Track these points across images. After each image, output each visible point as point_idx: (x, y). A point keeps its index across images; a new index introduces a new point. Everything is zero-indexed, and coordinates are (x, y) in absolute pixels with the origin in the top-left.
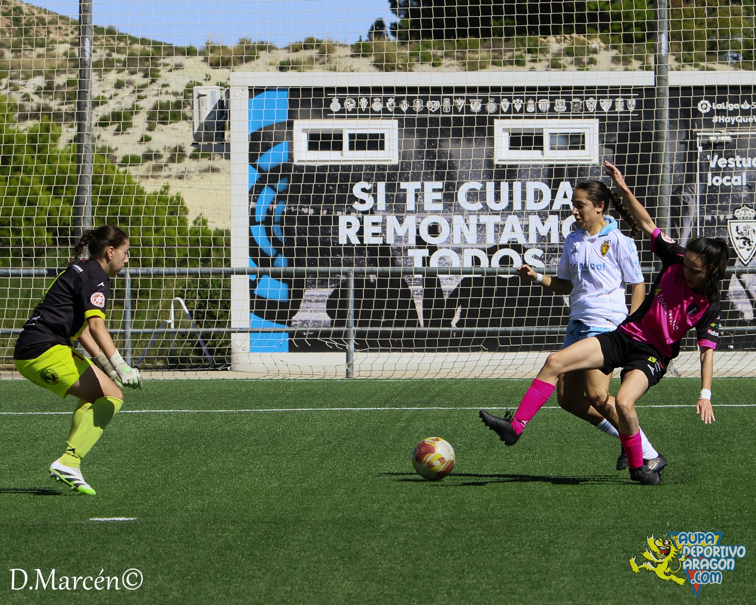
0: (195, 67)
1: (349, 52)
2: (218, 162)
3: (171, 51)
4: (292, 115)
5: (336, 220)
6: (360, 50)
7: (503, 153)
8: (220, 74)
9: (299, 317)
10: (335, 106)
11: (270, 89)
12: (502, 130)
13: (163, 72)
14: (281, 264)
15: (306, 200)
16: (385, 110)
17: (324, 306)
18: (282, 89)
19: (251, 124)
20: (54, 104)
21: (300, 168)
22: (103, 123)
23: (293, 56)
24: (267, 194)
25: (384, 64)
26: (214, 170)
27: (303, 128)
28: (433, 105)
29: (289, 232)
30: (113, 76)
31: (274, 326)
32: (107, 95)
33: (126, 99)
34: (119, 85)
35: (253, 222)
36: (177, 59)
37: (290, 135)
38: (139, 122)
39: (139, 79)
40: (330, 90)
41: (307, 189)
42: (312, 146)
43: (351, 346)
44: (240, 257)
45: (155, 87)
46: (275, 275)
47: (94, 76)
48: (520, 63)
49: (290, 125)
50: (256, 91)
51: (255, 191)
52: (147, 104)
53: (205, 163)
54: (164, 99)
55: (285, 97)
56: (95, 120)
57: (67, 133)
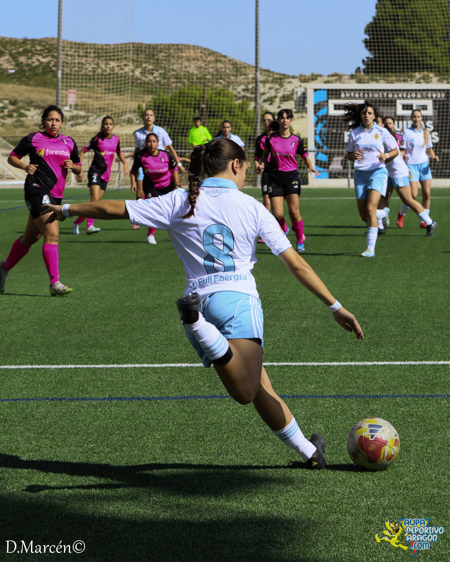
0: (296, 82)
1: (348, 77)
2: (304, 114)
3: (289, 77)
4: (328, 98)
5: (344, 134)
6: (352, 77)
7: (400, 111)
8: (304, 85)
9: (331, 167)
10: (343, 95)
11: (320, 90)
12: (399, 103)
13: (285, 84)
14: (325, 149)
15: (333, 127)
16: (360, 97)
17: (339, 163)
18: (324, 90)
19: (315, 101)
20: (249, 95)
21: (331, 116)
22: (265, 101)
23: (330, 79)
24: (320, 125)
25: (360, 82)
26: (302, 117)
27: (332, 103)
28: (376, 95)
29: (328, 137)
30: (268, 85)
31: (322, 169)
32: (266, 92)
33: (272, 93)
34: (270, 88)
35: (315, 134)
36: (290, 80)
37: (327, 105)
38: (277, 100)
39: (277, 86)
40: (340, 90)
41: (334, 123)
42: (335, 109)
43: (350, 176)
44: (311, 146)
45: (282, 89)
46: (322, 153)
47: (261, 85)
48: (404, 81)
49: (327, 102)
50: (316, 90)
51: (316, 124)
52: (280, 95)
53: (300, 115)
54: (286, 93)
55: (326, 92)
56: (262, 100)
57: (252, 105)
